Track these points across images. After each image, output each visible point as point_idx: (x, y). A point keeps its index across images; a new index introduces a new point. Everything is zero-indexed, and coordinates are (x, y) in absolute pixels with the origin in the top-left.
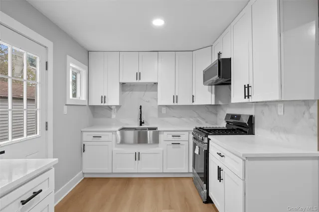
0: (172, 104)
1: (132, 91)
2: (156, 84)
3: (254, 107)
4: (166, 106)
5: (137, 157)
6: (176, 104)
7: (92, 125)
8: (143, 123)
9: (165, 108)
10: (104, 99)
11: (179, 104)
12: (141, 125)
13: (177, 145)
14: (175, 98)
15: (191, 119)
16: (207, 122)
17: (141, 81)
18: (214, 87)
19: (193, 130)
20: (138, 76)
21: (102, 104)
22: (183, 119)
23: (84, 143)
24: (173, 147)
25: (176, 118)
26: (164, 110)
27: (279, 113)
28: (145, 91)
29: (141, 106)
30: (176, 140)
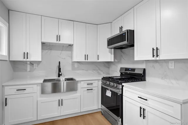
0: (84, 61)
1: (51, 50)
2: (71, 46)
3: (145, 63)
4: (78, 62)
5: (61, 103)
6: (86, 61)
7: (13, 78)
8: (61, 75)
9: (77, 64)
10: (26, 55)
11: (89, 61)
12: (59, 76)
13: (91, 91)
14: (86, 57)
15: (94, 71)
16: (104, 73)
17: (61, 42)
18: (113, 50)
19: (101, 79)
20: (58, 38)
21: (25, 60)
22: (89, 71)
23: (6, 97)
24: (88, 92)
25: (85, 71)
26: (76, 65)
27: (170, 67)
28: (62, 51)
29: (59, 62)
30: (90, 87)
